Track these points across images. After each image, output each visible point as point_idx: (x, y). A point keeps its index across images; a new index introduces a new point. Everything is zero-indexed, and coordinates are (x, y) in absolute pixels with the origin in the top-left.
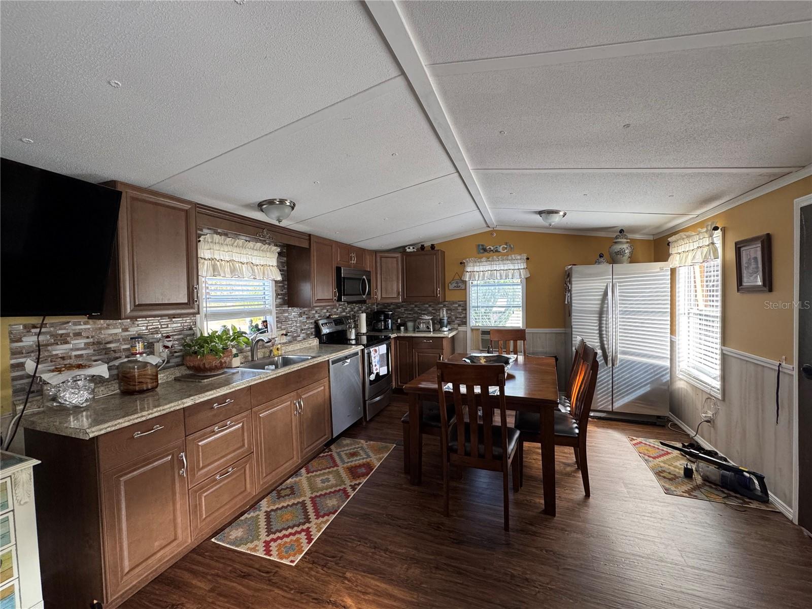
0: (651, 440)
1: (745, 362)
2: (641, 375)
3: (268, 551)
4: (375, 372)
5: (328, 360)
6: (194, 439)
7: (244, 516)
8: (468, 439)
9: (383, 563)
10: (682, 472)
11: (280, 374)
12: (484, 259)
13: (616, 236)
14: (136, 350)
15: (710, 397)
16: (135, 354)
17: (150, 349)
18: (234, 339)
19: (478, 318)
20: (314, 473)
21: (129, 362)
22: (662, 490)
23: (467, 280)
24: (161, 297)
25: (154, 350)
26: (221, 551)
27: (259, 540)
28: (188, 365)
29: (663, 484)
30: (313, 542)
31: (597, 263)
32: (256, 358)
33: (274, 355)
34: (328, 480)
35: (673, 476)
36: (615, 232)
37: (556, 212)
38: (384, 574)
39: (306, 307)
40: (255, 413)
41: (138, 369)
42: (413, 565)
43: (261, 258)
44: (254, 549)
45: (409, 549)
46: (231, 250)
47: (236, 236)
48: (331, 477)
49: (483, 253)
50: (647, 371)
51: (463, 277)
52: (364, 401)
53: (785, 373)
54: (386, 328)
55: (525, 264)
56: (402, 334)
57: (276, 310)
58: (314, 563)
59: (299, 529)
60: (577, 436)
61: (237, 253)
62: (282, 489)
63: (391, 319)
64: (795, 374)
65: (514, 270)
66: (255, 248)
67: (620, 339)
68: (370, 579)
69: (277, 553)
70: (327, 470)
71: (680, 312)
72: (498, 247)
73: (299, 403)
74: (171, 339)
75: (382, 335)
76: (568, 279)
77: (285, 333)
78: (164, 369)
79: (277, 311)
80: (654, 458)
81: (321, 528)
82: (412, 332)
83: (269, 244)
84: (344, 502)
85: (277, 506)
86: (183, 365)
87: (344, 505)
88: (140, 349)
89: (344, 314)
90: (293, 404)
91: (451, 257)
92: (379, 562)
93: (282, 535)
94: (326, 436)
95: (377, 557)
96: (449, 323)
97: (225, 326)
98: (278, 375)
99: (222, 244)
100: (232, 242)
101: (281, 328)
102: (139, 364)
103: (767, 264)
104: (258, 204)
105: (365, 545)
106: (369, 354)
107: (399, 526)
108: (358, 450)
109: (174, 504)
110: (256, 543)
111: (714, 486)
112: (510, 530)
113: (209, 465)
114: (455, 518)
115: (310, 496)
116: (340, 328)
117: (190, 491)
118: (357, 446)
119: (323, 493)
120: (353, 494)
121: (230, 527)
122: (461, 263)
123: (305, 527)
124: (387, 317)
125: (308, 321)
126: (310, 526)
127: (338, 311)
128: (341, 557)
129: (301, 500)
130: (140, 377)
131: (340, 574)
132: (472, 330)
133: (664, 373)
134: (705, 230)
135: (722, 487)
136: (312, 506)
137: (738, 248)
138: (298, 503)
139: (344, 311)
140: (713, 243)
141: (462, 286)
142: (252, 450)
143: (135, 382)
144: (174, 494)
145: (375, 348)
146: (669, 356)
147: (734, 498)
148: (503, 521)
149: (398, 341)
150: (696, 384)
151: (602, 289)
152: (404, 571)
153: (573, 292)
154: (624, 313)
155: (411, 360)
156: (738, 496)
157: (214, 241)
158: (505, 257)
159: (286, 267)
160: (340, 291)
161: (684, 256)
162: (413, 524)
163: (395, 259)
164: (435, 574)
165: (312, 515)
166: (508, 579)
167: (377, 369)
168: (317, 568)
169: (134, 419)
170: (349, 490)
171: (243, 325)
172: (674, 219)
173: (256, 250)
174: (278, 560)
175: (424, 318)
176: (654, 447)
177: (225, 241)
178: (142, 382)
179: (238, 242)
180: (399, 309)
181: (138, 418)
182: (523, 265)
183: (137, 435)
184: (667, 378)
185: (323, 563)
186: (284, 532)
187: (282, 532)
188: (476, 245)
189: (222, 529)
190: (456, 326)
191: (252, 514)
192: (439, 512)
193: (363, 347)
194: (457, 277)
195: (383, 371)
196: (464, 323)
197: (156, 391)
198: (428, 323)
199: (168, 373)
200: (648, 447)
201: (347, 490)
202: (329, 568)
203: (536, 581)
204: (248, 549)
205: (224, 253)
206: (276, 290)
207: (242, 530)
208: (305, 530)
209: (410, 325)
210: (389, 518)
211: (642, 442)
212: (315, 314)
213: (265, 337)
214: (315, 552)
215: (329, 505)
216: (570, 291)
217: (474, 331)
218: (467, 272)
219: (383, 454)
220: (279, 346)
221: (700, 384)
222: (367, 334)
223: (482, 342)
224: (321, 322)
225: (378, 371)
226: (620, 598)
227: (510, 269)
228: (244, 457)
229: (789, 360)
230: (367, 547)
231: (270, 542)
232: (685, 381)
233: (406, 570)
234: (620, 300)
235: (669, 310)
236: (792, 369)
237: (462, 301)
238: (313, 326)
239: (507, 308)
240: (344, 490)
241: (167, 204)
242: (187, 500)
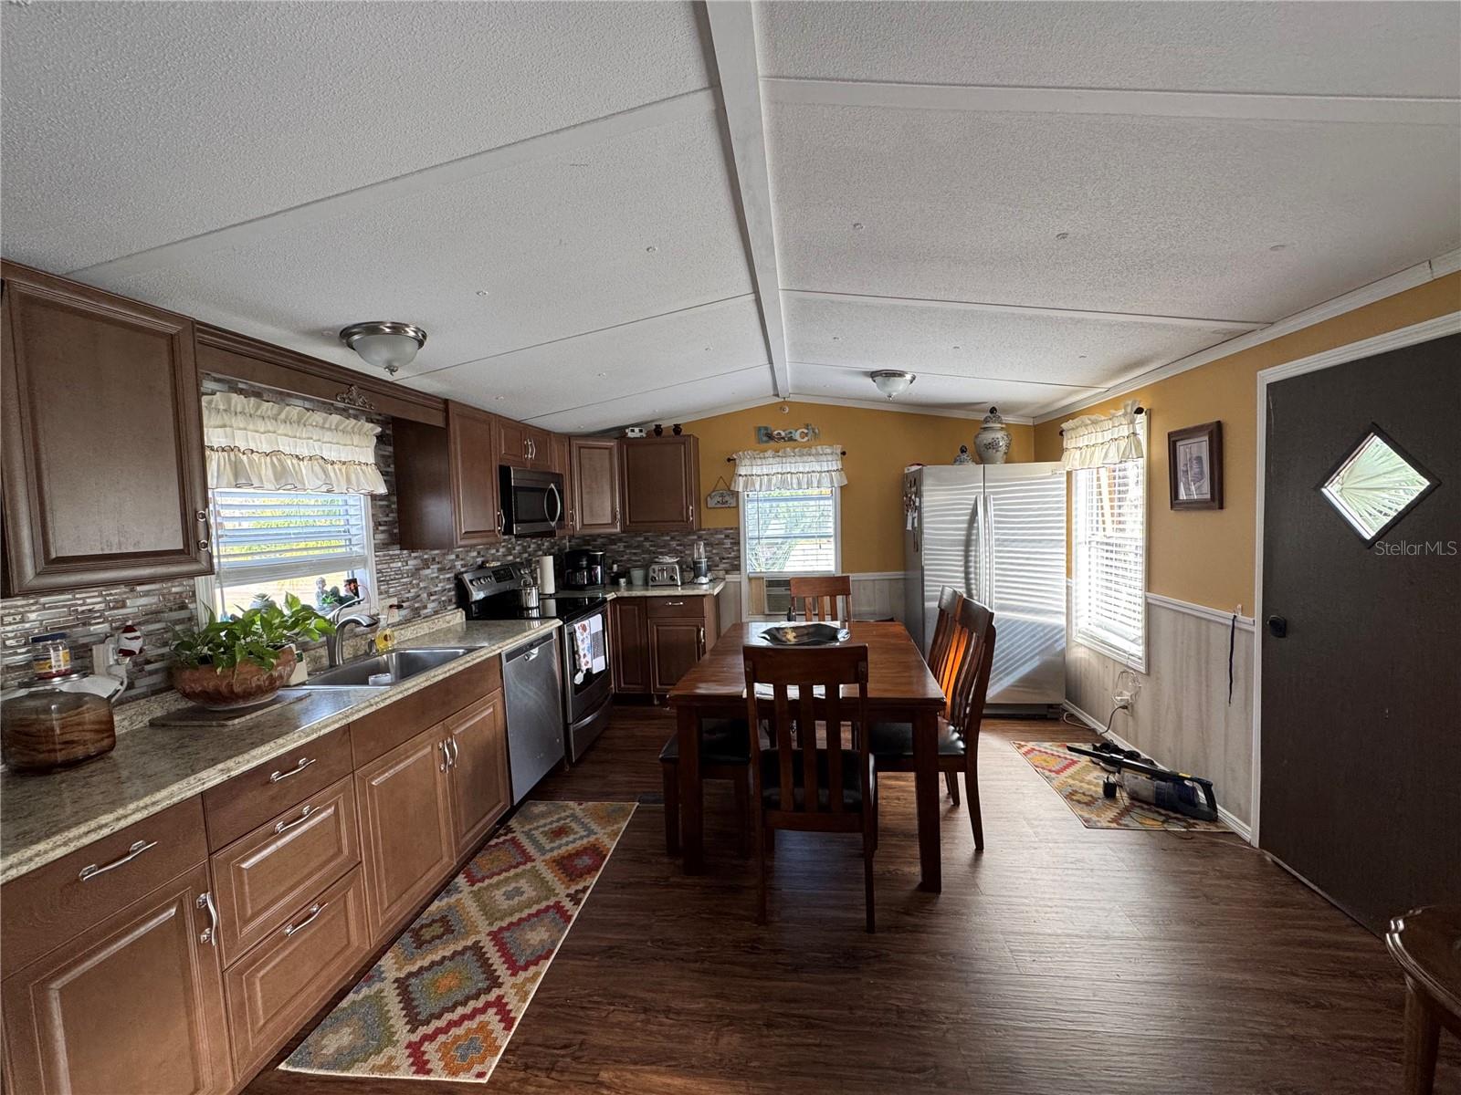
0: (1047, 744)
1: (1181, 615)
2: (1026, 642)
3: (421, 1065)
4: (584, 668)
5: (500, 654)
6: (228, 860)
7: (348, 998)
8: (799, 782)
9: (668, 1037)
10: (1100, 790)
11: (411, 692)
12: (769, 453)
13: (986, 418)
14: (51, 667)
15: (1126, 671)
16: (47, 677)
17: (83, 661)
18: (295, 624)
19: (760, 559)
20: (487, 882)
21: (31, 696)
22: (1080, 823)
23: (740, 490)
24: (115, 540)
25: (91, 662)
26: (306, 1087)
27: (395, 1044)
28: (188, 690)
29: (1080, 813)
30: (517, 1023)
31: (957, 463)
32: (339, 661)
33: (377, 651)
34: (518, 892)
35: (1090, 799)
36: (983, 411)
37: (901, 374)
38: (675, 1059)
39: (438, 549)
40: (360, 778)
41: (59, 710)
42: (726, 1029)
43: (341, 447)
44: (388, 1066)
45: (711, 1000)
46: (271, 429)
47: (281, 398)
48: (523, 883)
49: (766, 442)
50: (1034, 636)
51: (733, 484)
52: (566, 726)
53: (1240, 629)
54: (592, 581)
55: (839, 463)
56: (625, 594)
57: (376, 556)
58: (527, 1067)
59: (480, 1003)
60: (962, 752)
61: (286, 435)
62: (422, 927)
63: (600, 565)
64: (1258, 630)
65: (821, 472)
66: (327, 426)
67: (996, 586)
68: (649, 1076)
69: (443, 1064)
70: (512, 872)
71: (1079, 540)
72: (793, 431)
73: (450, 746)
74: (138, 634)
75: (586, 596)
76: (914, 489)
77: (396, 603)
78: (121, 702)
79: (377, 559)
80: (1058, 772)
81: (527, 994)
82: (642, 588)
83: (356, 417)
84: (562, 931)
85: (419, 964)
86: (169, 688)
87: (564, 938)
88: (62, 663)
89: (511, 558)
90: (436, 751)
91: (710, 449)
92: (661, 1038)
93: (446, 1023)
94: (502, 804)
95: (655, 1028)
96: (709, 569)
97: (264, 596)
98: (406, 694)
99: (251, 416)
100: (275, 411)
101: (387, 592)
102: (62, 699)
103: (1216, 467)
104: (342, 332)
105: (625, 1009)
106: (572, 635)
107: (682, 959)
108: (568, 821)
109: (190, 1011)
110: (389, 1051)
111: (1146, 807)
112: (876, 930)
113: (266, 908)
114: (779, 924)
115: (487, 932)
116: (507, 586)
117: (226, 975)
118: (563, 814)
119: (515, 918)
120: (577, 913)
121: (319, 1028)
122: (729, 460)
123: (492, 996)
124: (593, 561)
125: (441, 577)
126: (501, 993)
127: (499, 554)
128: (582, 1043)
129: (469, 943)
130: (65, 730)
131: (590, 1079)
132: (750, 579)
133: (1058, 636)
134: (1121, 412)
135: (1157, 805)
136: (498, 951)
137: (1174, 440)
138: (466, 949)
139: (509, 552)
140: (1134, 434)
141: (731, 502)
142: (359, 859)
143: (54, 743)
144: (188, 989)
145: (583, 623)
146: (1065, 610)
147: (1175, 821)
148: (864, 915)
149: (618, 607)
150: (1107, 653)
151: (970, 505)
152: (711, 1044)
153: (924, 510)
154: (1000, 542)
155: (643, 642)
156: (1179, 816)
157: (232, 409)
158: (805, 450)
159: (392, 466)
160: (508, 515)
161: (1088, 453)
162: (706, 949)
163: (607, 451)
164: (767, 1037)
165: (501, 970)
166: (894, 1017)
167: (588, 662)
168: (537, 1076)
169: (80, 837)
170: (567, 904)
171: (307, 591)
172: (1070, 394)
173: (330, 429)
174: (447, 1079)
175: (664, 560)
176: (1052, 755)
177: (257, 409)
178: (72, 742)
179: (288, 412)
180: (615, 544)
181: (89, 832)
182: (836, 465)
183: (88, 872)
184: (1062, 644)
185: (547, 1064)
186: (448, 1017)
187: (444, 1017)
188: (755, 427)
189: (299, 1039)
190: (722, 573)
191: (365, 991)
192: (749, 920)
193: (561, 623)
194: (721, 484)
195: (598, 665)
196: (736, 568)
197: (111, 758)
198: (673, 570)
199: (132, 712)
200: (1045, 756)
201: (564, 907)
202: (562, 1072)
203: (939, 1012)
204: (372, 1070)
205: (258, 434)
206: (373, 515)
207: (348, 1030)
208: (494, 1003)
209: (637, 574)
210: (660, 947)
211: (1034, 749)
212: (456, 561)
213: (359, 613)
214: (524, 1044)
215: (532, 942)
216: (919, 509)
217: (753, 581)
218: (740, 475)
219: (617, 823)
220: (388, 632)
221: (1110, 650)
222: (559, 596)
223: (768, 600)
224: (467, 577)
225: (589, 666)
226: (1066, 1012)
227: (813, 472)
228: (344, 875)
229: (1247, 611)
230: (629, 1012)
231: (422, 1045)
232: (1085, 647)
233: (714, 1040)
234: (996, 522)
235: (1064, 538)
236: (1253, 623)
237: (732, 529)
238: (452, 586)
239: (785, 540)
240: (558, 907)
241: (119, 317)
242: (221, 994)
